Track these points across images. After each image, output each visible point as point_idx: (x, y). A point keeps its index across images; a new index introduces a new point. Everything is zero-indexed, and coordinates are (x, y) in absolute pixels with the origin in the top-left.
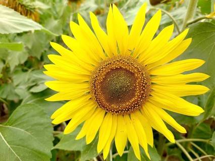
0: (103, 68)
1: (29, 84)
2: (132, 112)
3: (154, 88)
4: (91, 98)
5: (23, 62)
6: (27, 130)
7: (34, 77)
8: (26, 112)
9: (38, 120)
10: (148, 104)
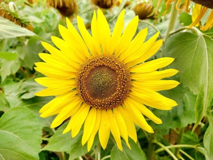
0: (87, 66)
1: (20, 91)
2: (115, 107)
3: (134, 84)
4: (77, 94)
5: (14, 72)
6: (15, 133)
7: (25, 84)
8: (16, 115)
9: (27, 123)
10: (128, 99)
